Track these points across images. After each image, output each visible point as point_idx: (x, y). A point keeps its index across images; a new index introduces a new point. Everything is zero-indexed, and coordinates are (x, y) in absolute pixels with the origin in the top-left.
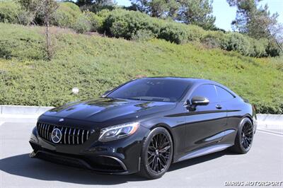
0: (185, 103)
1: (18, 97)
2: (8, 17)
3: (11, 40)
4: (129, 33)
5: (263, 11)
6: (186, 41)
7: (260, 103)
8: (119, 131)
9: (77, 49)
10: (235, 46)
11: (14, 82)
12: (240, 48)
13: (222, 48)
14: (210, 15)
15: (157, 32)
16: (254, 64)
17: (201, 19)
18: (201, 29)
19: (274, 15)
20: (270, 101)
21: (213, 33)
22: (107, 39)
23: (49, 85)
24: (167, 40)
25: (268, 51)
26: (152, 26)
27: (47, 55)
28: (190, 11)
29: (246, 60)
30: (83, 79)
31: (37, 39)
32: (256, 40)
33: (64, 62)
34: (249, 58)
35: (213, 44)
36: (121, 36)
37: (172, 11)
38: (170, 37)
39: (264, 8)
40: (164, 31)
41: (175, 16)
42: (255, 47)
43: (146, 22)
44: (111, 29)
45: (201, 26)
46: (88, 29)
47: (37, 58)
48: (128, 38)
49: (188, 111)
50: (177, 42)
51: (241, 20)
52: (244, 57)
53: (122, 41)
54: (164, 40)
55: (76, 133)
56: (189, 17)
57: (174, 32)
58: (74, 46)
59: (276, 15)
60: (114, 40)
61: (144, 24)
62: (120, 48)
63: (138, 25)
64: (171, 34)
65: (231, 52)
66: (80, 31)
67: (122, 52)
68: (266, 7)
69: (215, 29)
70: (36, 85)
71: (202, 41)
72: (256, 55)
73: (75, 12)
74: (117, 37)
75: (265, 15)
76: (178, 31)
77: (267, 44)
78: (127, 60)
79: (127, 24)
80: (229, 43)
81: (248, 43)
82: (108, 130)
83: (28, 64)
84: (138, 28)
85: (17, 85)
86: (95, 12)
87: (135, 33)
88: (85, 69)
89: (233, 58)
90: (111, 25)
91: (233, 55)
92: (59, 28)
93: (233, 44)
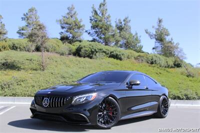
0: (125, 84)
1: (24, 92)
2: (20, 48)
3: (21, 60)
4: (91, 55)
5: (170, 42)
6: (125, 59)
7: (172, 93)
8: (84, 99)
9: (60, 64)
11: (22, 83)
12: (158, 62)
13: (148, 62)
14: (140, 44)
15: (108, 54)
16: (167, 71)
17: (134, 46)
18: (134, 52)
20: (178, 92)
21: (142, 54)
22: (78, 58)
23: (43, 85)
24: (114, 58)
25: (175, 65)
26: (105, 50)
27: (42, 67)
28: (127, 42)
29: (162, 69)
30: (64, 81)
31: (36, 59)
32: (167, 58)
33: (53, 71)
34: (164, 68)
35: (142, 60)
36: (87, 57)
37: (117, 42)
38: (116, 57)
39: (170, 40)
40: (112, 53)
41: (119, 45)
42: (167, 62)
43: (101, 48)
44: (81, 53)
45: (134, 50)
46: (67, 53)
47: (36, 70)
48: (91, 58)
49: (127, 88)
50: (121, 59)
51: (157, 47)
52: (161, 68)
53: (87, 59)
54: (113, 59)
55: (58, 100)
56: (127, 45)
57: (118, 53)
58: (59, 63)
59: (178, 44)
60: (82, 59)
61: (100, 50)
62: (86, 63)
63: (97, 50)
64: (117, 55)
65: (153, 65)
66: (62, 54)
67: (87, 66)
68: (172, 39)
69: (143, 52)
70: (35, 85)
71: (136, 59)
72: (168, 67)
73: (59, 44)
74: (84, 57)
75: (172, 44)
76: (121, 53)
77: (174, 60)
78: (91, 69)
79: (90, 50)
80: (152, 60)
81: (163, 60)
82: (77, 97)
83: (30, 73)
84: (97, 52)
85: (24, 85)
86: (71, 43)
87: (95, 55)
88: (65, 75)
89: (155, 68)
90: (80, 51)
91: (154, 67)
92: (49, 53)
93: (154, 60)
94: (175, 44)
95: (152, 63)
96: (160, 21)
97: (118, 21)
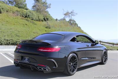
10: (29, 16)
12: (31, 17)
13: (23, 16)
19: (49, 4)
25: (44, 19)
34: (35, 21)
42: (38, 17)
71: (13, 12)
72: (39, 20)
76: (1, 7)
80: (26, 14)
81: (35, 15)
93: (28, 15)
94: (48, 4)
95: (26, 17)
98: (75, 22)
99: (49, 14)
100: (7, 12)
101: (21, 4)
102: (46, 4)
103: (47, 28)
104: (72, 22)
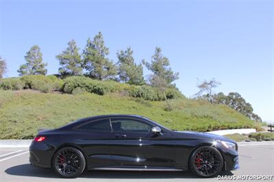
6: (108, 92)
10: (142, 94)
12: (146, 95)
15: (91, 88)
26: (88, 85)
40: (95, 88)
42: (158, 94)
43: (85, 82)
50: (102, 94)
57: (101, 87)
63: (80, 85)
64: (99, 89)
72: (160, 99)
77: (168, 92)
79: (73, 85)
93: (140, 93)
94: (174, 74)
96: (158, 50)
97: (120, 53)
98: (239, 95)
99: (177, 89)
100: (112, 91)
101: (135, 78)
102: (172, 73)
103: (166, 110)
104: (234, 96)
